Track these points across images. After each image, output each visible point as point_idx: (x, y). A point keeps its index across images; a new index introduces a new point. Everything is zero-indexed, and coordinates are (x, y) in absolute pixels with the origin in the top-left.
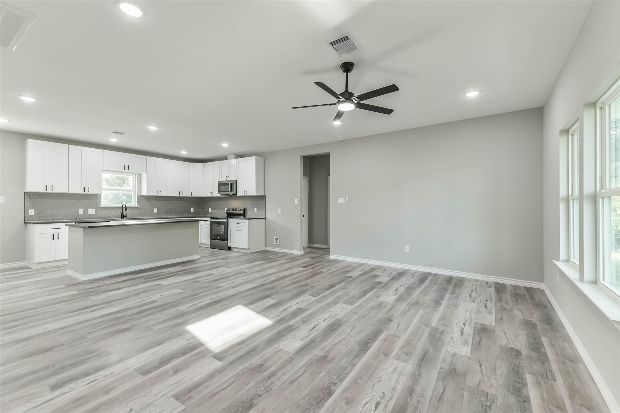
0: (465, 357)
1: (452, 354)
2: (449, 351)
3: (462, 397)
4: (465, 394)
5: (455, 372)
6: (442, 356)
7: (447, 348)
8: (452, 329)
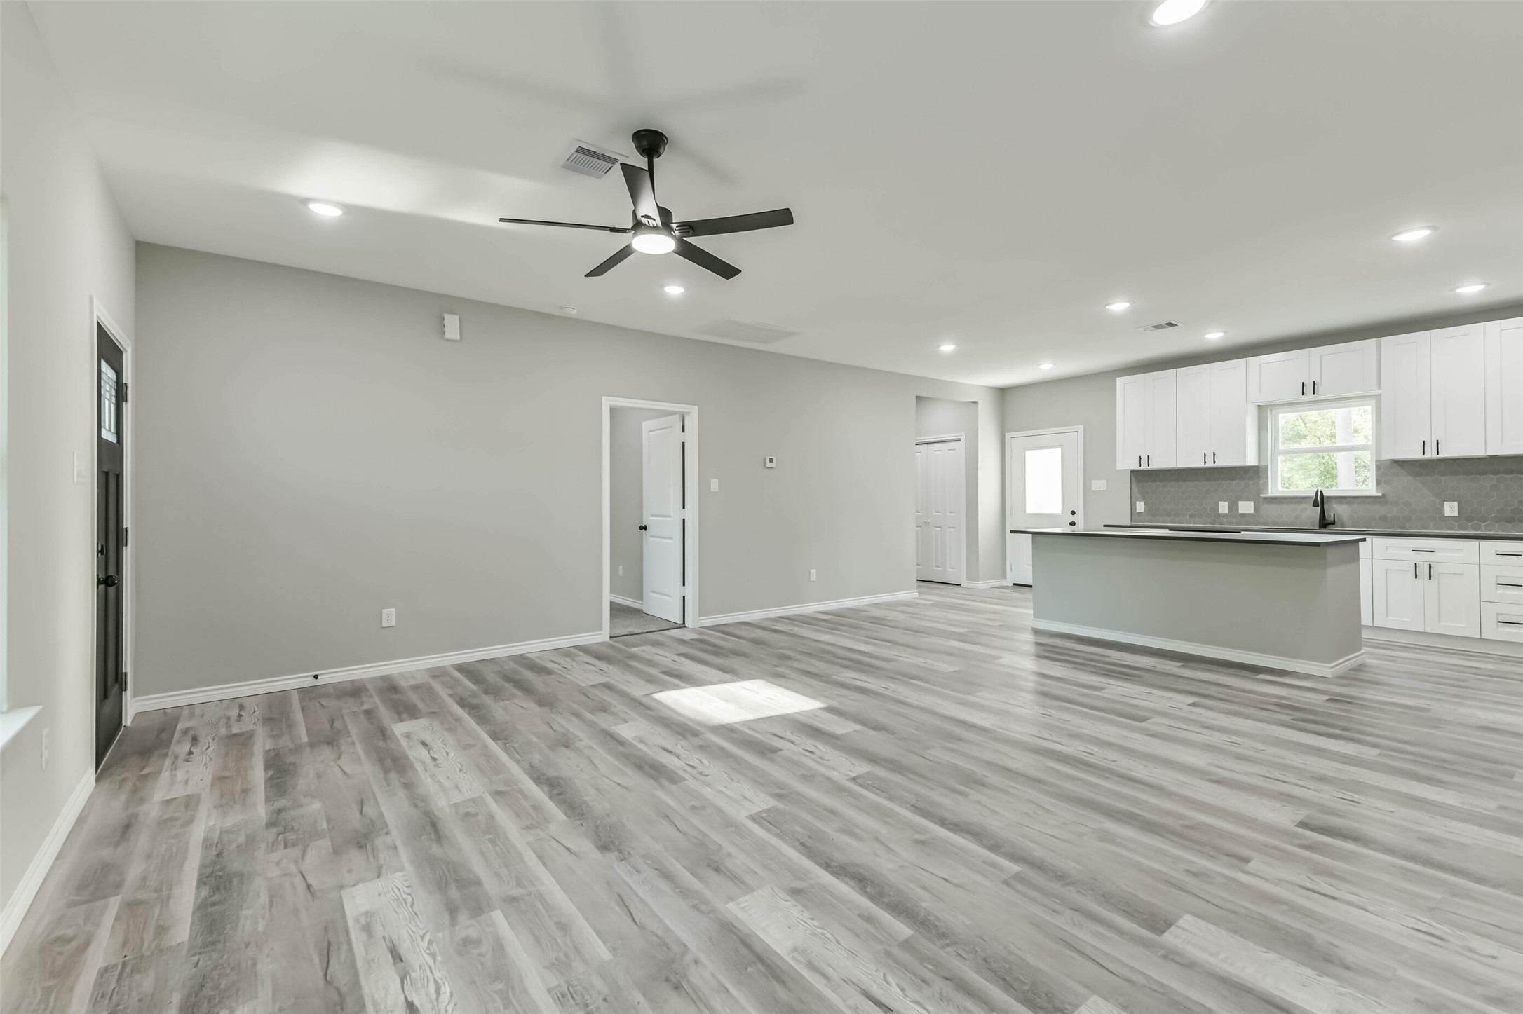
0: (352, 883)
1: (384, 870)
2: (395, 872)
3: (328, 821)
4: (325, 826)
5: (358, 843)
6: (404, 855)
7: (404, 876)
8: (434, 948)
